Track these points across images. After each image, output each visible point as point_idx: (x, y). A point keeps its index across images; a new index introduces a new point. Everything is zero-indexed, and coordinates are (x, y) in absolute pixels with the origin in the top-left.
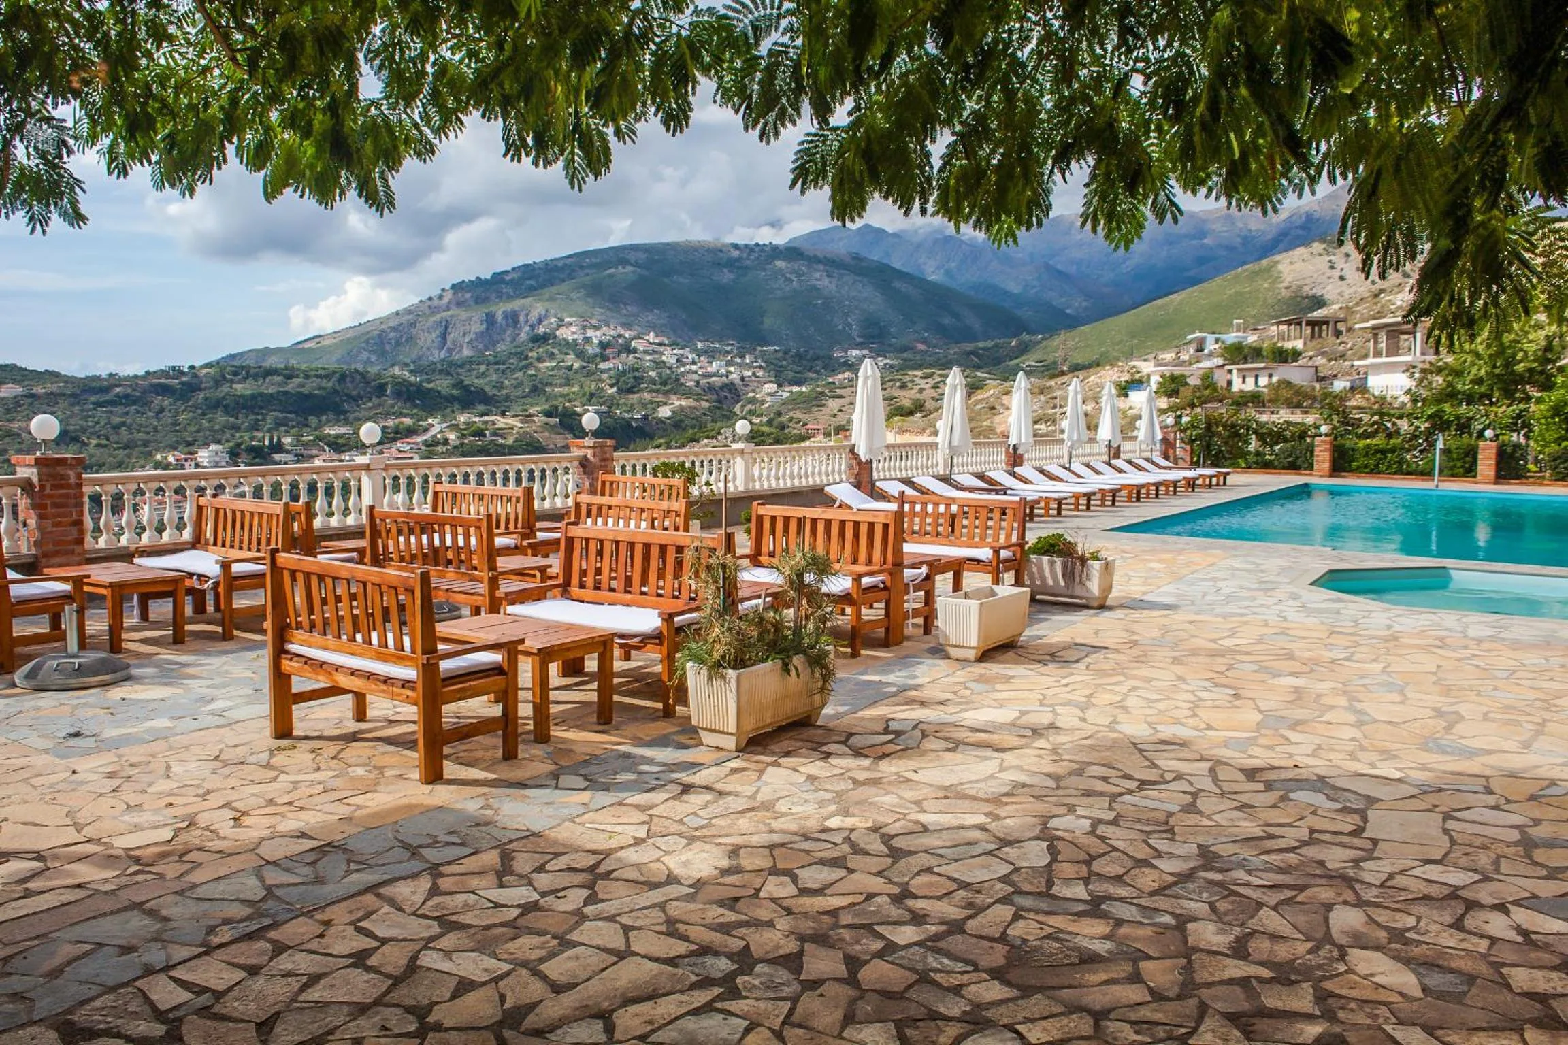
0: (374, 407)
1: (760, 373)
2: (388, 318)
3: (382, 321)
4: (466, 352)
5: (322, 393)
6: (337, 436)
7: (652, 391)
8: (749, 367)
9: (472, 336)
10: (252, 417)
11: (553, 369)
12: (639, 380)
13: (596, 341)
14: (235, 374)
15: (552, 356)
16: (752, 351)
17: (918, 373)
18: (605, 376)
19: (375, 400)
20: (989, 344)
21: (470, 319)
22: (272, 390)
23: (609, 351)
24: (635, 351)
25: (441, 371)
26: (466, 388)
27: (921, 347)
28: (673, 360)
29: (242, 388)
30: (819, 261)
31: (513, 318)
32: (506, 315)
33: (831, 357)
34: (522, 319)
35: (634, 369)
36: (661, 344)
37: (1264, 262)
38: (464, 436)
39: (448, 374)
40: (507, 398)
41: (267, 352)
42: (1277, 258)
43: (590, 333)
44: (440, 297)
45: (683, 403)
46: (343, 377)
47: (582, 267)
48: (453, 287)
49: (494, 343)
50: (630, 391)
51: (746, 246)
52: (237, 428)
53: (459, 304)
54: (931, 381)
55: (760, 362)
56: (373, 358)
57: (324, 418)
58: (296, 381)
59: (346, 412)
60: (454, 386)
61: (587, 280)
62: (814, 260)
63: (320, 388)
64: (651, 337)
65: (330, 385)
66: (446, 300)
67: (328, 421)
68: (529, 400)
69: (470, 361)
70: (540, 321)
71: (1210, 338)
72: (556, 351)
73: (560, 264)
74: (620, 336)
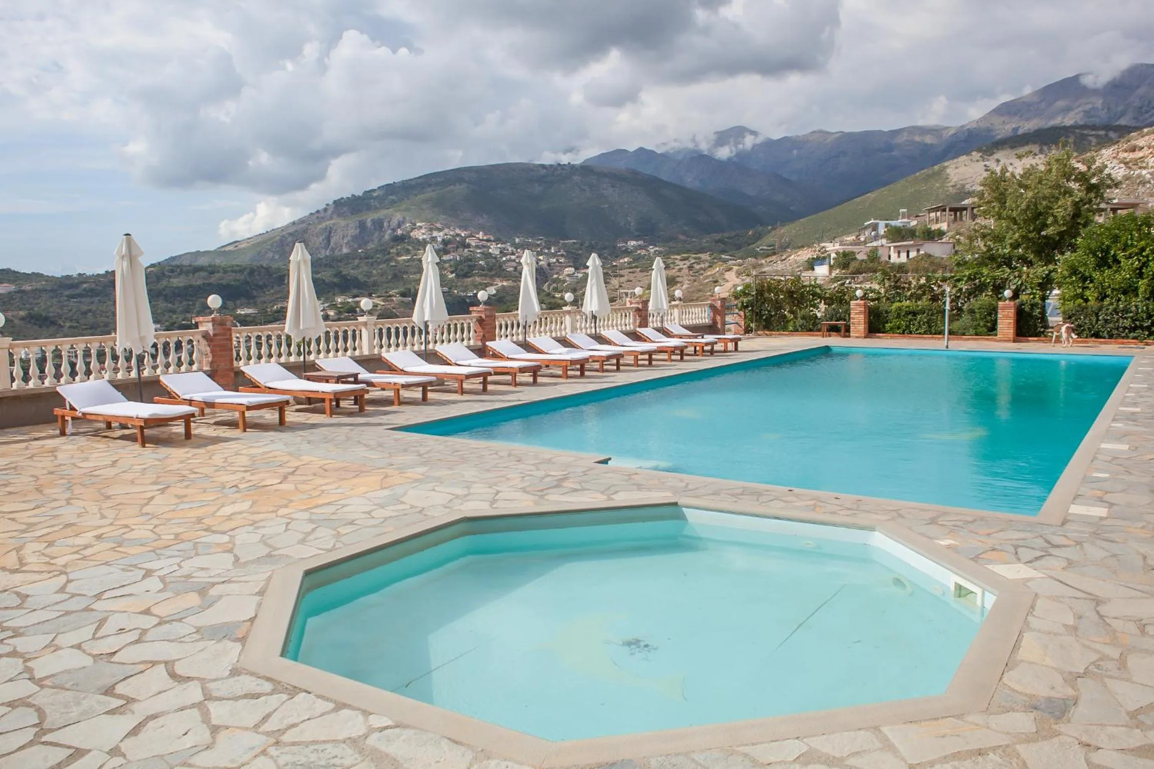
0: (275, 293)
1: (562, 260)
2: (287, 227)
3: (283, 229)
4: (345, 250)
5: (237, 283)
6: (246, 315)
7: (481, 275)
8: (554, 255)
9: (349, 238)
10: (185, 303)
11: (408, 261)
12: (472, 267)
13: (439, 239)
14: (172, 271)
15: (408, 252)
16: (555, 244)
17: (678, 257)
18: (447, 265)
19: (276, 288)
20: (733, 234)
21: (347, 225)
22: (199, 282)
23: (449, 246)
24: (469, 246)
25: (326, 265)
26: (344, 278)
27: (682, 237)
28: (497, 252)
29: (177, 282)
30: (605, 175)
31: (379, 225)
32: (374, 222)
33: (615, 247)
34: (385, 224)
35: (468, 260)
36: (488, 241)
37: (936, 168)
38: (340, 312)
39: (331, 266)
40: (375, 284)
41: (198, 254)
42: (946, 164)
43: (435, 234)
44: (325, 210)
45: (505, 284)
46: (252, 272)
47: (430, 185)
48: (335, 202)
49: (366, 243)
50: (466, 275)
51: (551, 166)
52: (173, 311)
53: (340, 215)
54: (688, 263)
55: (562, 252)
56: (277, 257)
57: (238, 302)
58: (217, 275)
59: (255, 297)
60: (336, 276)
61: (433, 194)
62: (601, 175)
63: (236, 280)
64: (480, 235)
65: (242, 277)
66: (329, 212)
67: (242, 305)
68: (391, 284)
69: (347, 256)
70: (399, 226)
71: (882, 224)
72: (410, 248)
73: (413, 183)
74: (458, 235)
